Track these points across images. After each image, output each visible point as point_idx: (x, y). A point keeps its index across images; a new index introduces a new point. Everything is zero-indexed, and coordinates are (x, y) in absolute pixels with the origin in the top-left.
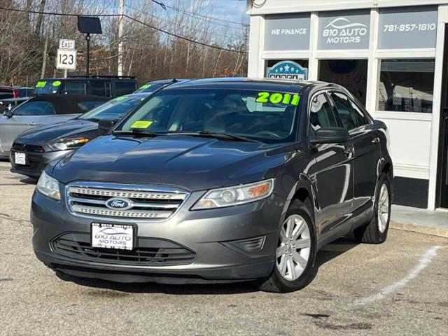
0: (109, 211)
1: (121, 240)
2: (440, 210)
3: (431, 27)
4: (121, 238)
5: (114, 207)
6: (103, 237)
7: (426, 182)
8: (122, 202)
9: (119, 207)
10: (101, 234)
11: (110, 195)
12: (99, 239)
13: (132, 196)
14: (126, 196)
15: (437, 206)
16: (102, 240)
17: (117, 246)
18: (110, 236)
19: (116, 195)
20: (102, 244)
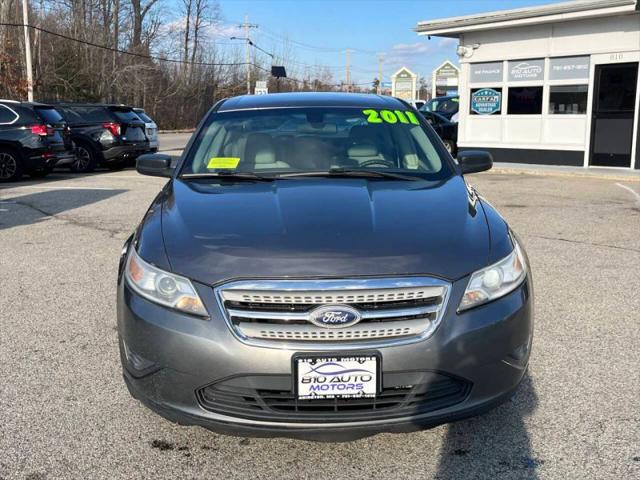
0: (318, 332)
1: (352, 381)
2: (591, 167)
3: (585, 67)
4: (353, 379)
5: (329, 323)
6: (316, 380)
7: (583, 153)
8: (344, 313)
9: (339, 323)
10: (314, 375)
11: (314, 302)
12: (310, 385)
13: (355, 300)
14: (345, 300)
15: (589, 164)
16: (315, 385)
17: (346, 393)
18: (329, 378)
19: (324, 301)
20: (317, 392)
